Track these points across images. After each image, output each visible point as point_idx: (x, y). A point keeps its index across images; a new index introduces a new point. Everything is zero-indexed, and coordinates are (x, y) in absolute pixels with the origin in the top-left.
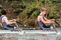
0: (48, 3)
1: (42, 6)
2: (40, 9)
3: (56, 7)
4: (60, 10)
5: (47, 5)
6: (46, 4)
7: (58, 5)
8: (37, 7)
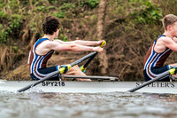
0: (37, 3)
1: (20, 10)
2: (13, 18)
3: (60, 15)
4: (72, 22)
5: (36, 9)
6: (33, 3)
7: (67, 9)
8: (5, 13)
